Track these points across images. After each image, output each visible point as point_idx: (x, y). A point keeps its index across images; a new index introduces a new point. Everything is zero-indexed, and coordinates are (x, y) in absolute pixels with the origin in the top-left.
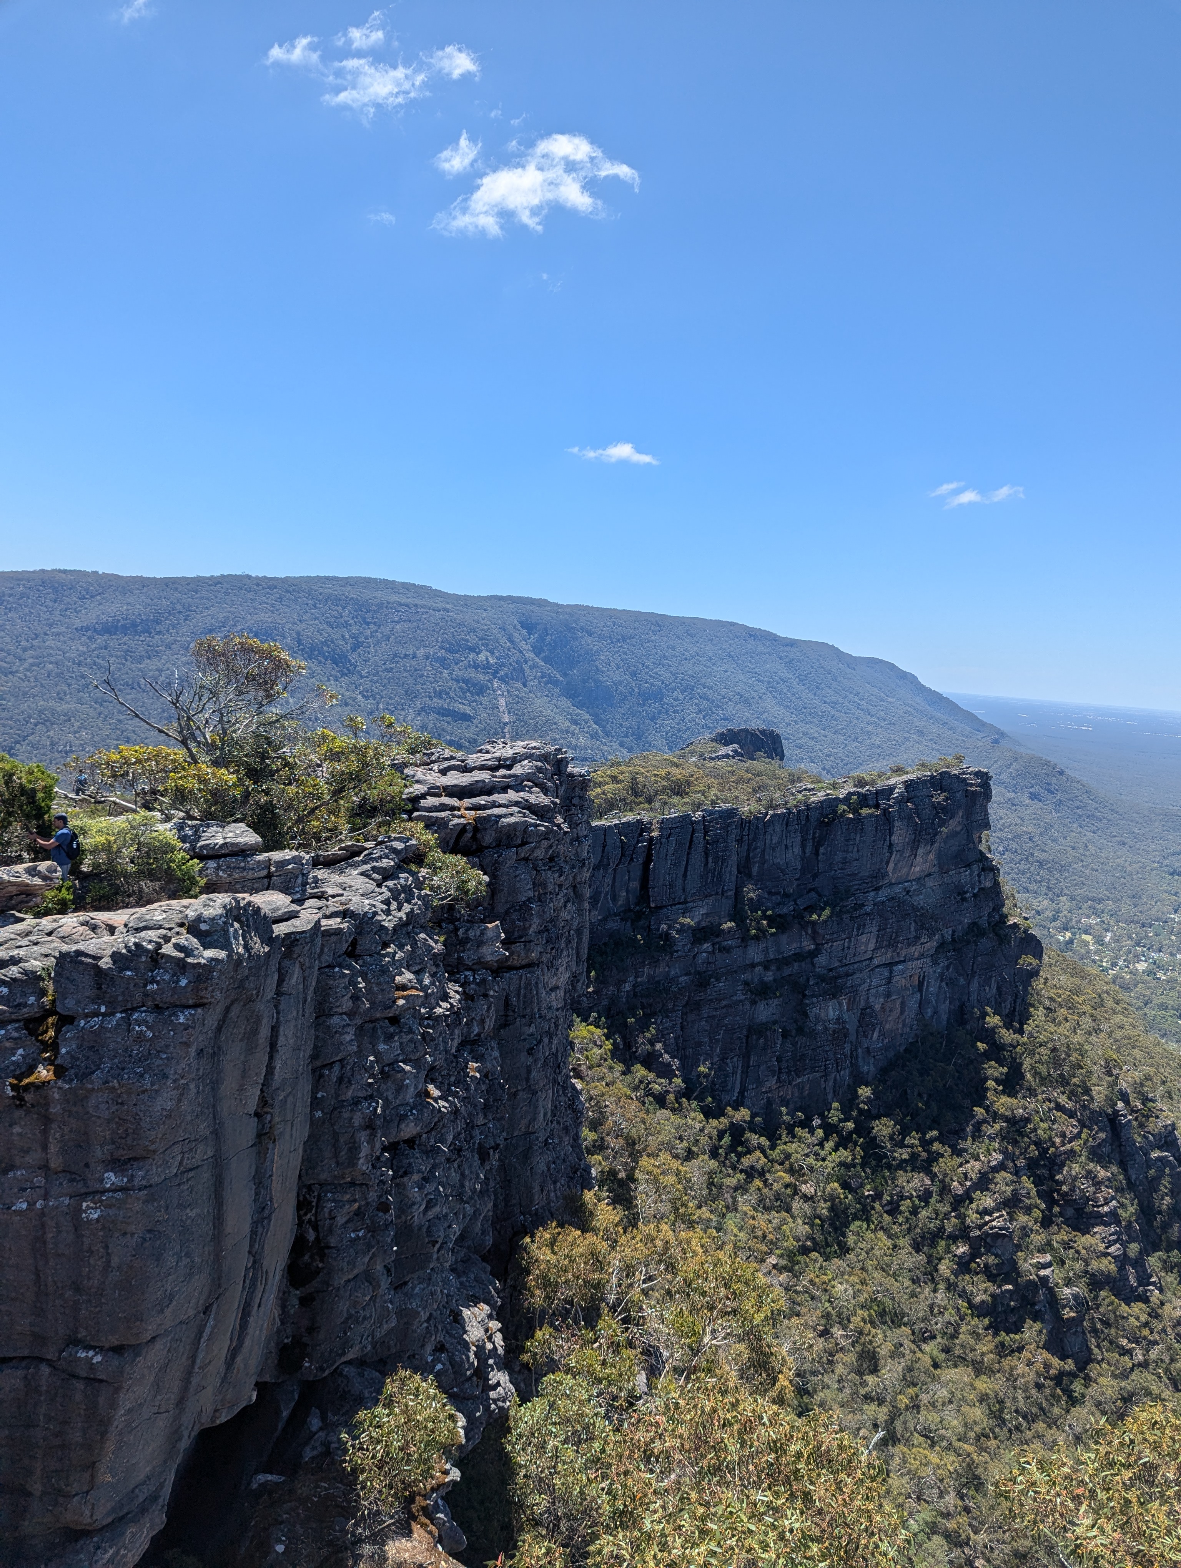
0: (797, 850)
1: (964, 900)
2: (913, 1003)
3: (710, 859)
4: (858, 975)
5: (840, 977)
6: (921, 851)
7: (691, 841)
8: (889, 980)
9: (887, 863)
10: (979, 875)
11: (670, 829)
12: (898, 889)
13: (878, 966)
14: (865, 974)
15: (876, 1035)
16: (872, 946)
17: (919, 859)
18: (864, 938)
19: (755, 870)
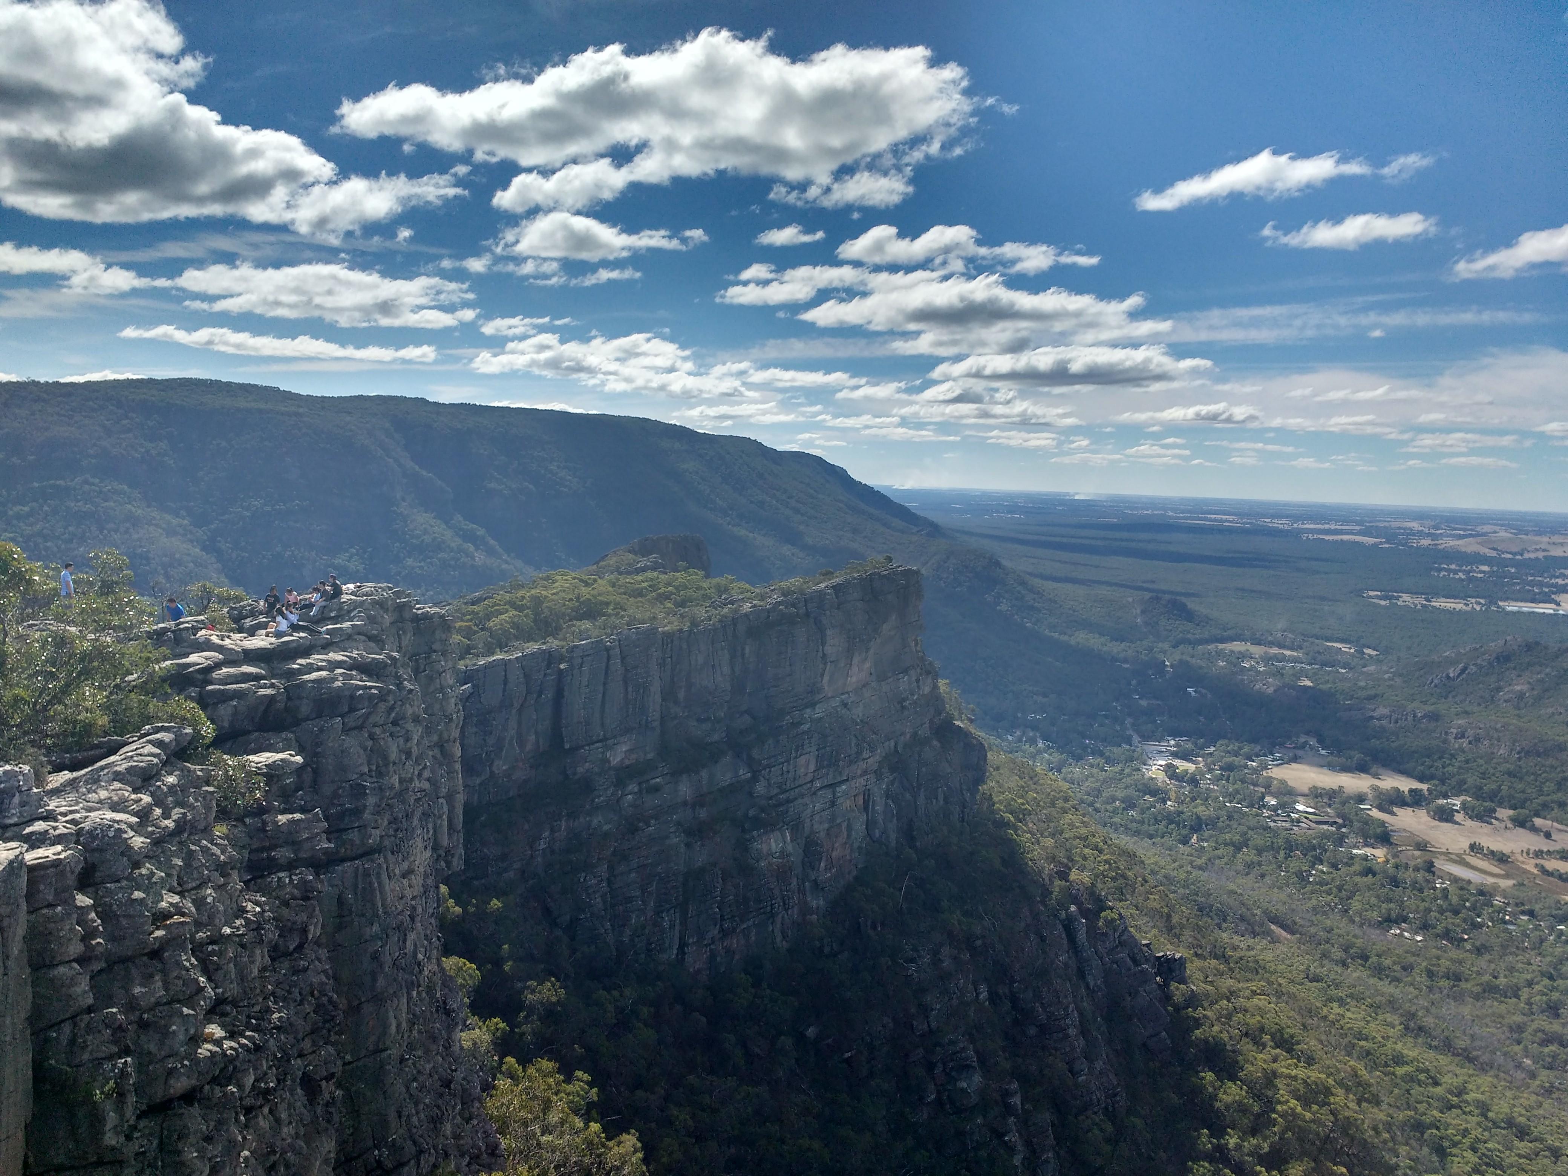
0: (726, 670)
1: (903, 708)
2: (859, 827)
3: (630, 689)
4: (800, 801)
5: (780, 804)
6: (856, 660)
7: (607, 667)
8: (833, 804)
9: (822, 675)
10: (918, 681)
11: (582, 657)
12: (836, 702)
13: (821, 788)
14: (806, 800)
15: (823, 865)
16: (812, 767)
17: (855, 669)
18: (802, 760)
19: (681, 695)
